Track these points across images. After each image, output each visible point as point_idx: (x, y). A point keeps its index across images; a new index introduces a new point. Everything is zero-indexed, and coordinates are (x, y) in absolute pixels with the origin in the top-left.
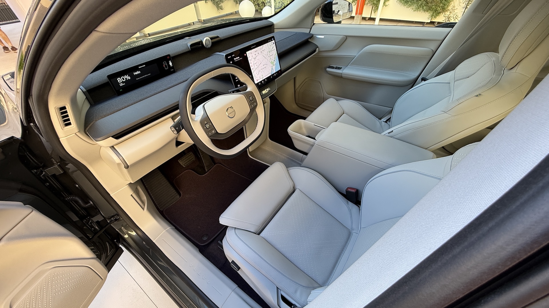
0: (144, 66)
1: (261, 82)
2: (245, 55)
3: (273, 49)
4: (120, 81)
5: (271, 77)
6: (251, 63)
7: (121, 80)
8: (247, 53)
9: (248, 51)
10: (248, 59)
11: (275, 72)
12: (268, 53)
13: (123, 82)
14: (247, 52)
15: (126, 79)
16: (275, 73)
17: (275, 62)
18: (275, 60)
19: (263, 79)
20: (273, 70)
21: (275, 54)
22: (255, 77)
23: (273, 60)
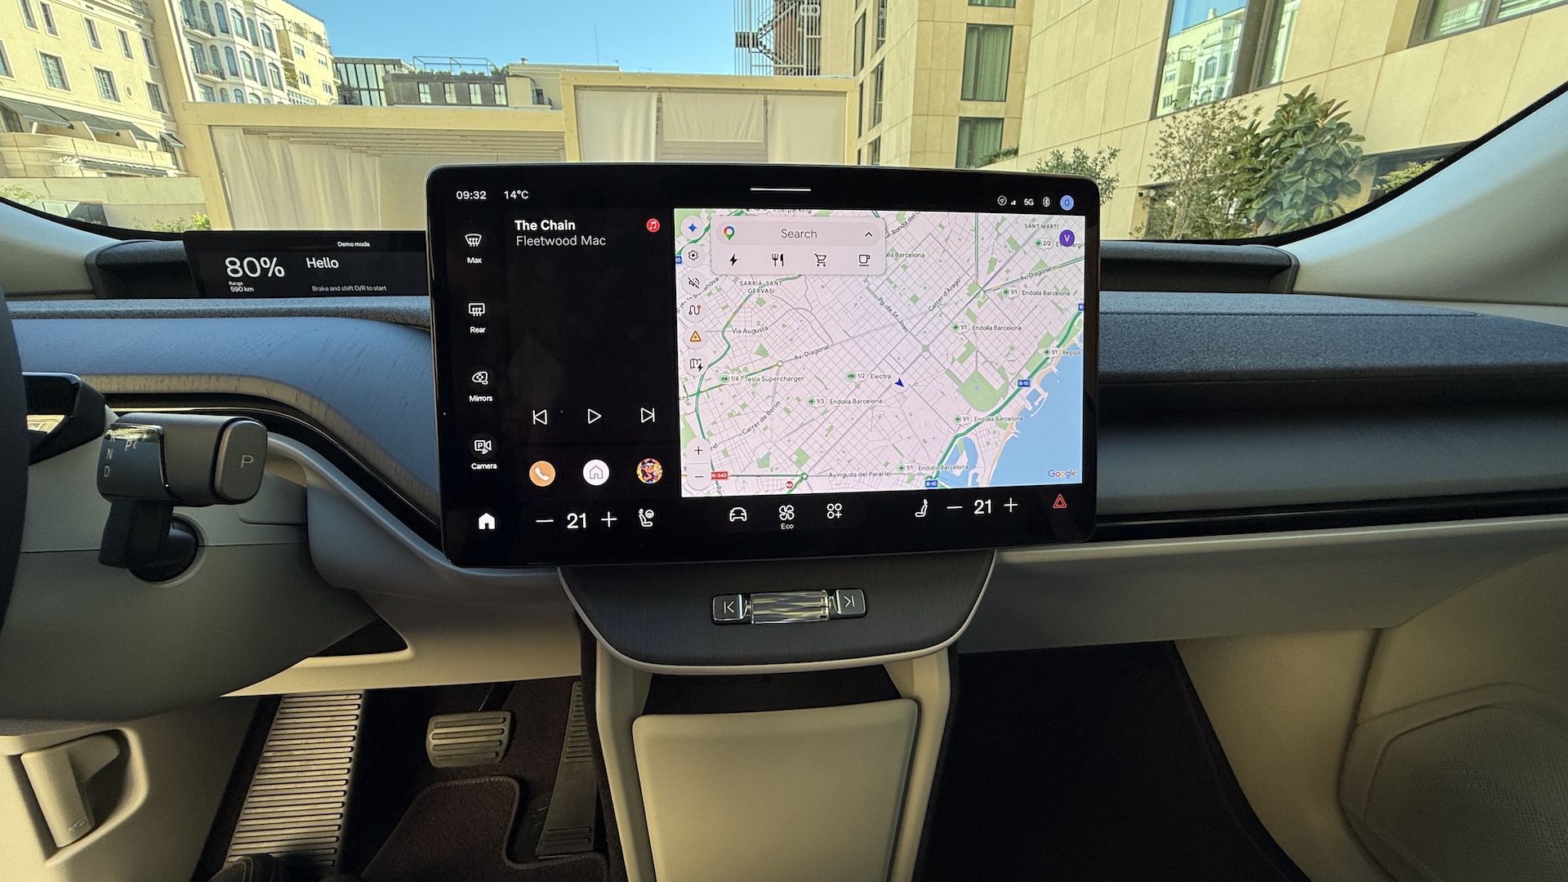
0: (368, 245)
1: (763, 506)
2: (653, 225)
3: (1031, 284)
4: (235, 271)
5: (922, 513)
6: (696, 310)
7: (240, 270)
8: (683, 217)
9: (704, 211)
10: (678, 268)
11: (984, 483)
12: (963, 295)
13: (245, 280)
14: (678, 213)
15: (265, 271)
16: (997, 494)
17: (1021, 401)
18: (1024, 384)
19: (802, 489)
20: (963, 460)
21: (1057, 329)
22: (699, 441)
23: (1002, 371)
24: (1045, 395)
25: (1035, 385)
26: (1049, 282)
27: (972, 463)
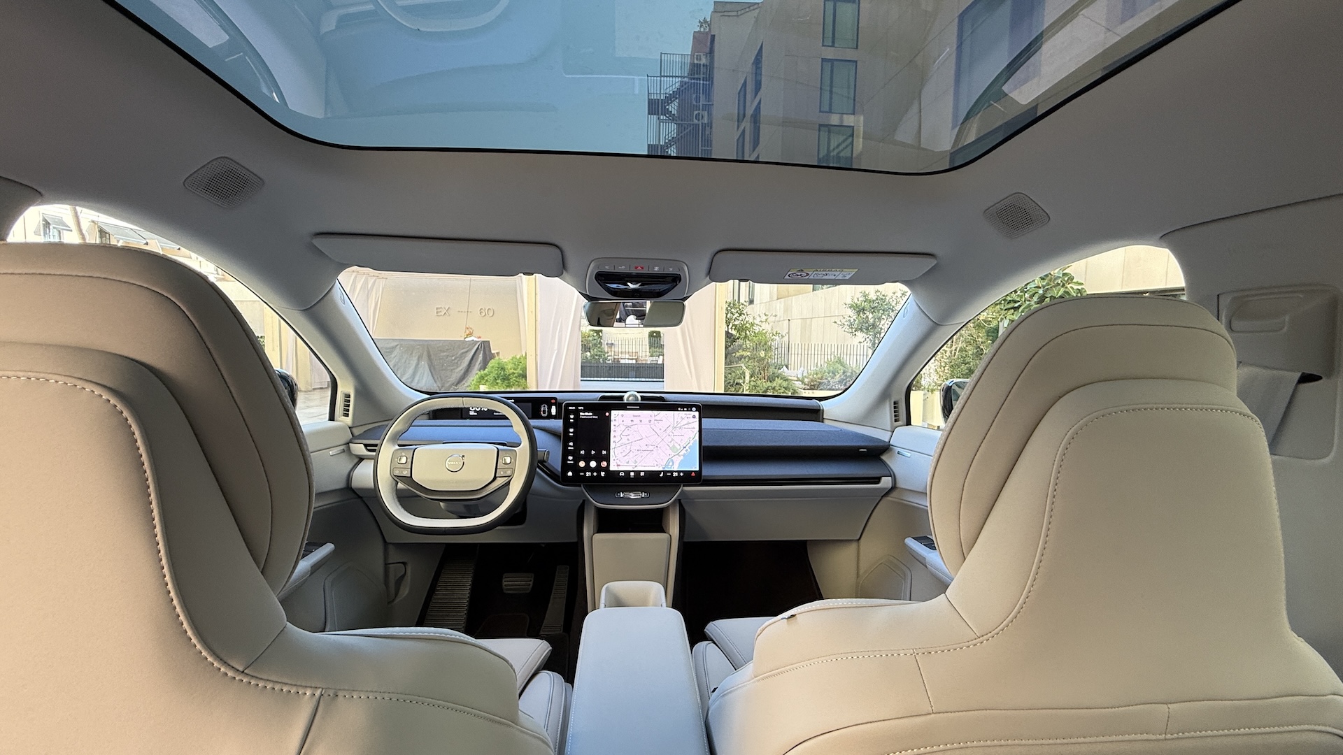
1: (627, 473)
2: (607, 414)
3: (686, 426)
5: (661, 475)
6: (615, 431)
8: (613, 412)
9: (617, 411)
10: (612, 423)
11: (675, 470)
12: (671, 428)
13: (475, 411)
16: (679, 472)
17: (684, 451)
18: (685, 448)
19: (636, 469)
20: (671, 464)
21: (692, 436)
22: (614, 458)
23: (679, 445)
24: (689, 450)
25: (687, 447)
26: (690, 426)
27: (673, 464)
